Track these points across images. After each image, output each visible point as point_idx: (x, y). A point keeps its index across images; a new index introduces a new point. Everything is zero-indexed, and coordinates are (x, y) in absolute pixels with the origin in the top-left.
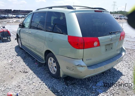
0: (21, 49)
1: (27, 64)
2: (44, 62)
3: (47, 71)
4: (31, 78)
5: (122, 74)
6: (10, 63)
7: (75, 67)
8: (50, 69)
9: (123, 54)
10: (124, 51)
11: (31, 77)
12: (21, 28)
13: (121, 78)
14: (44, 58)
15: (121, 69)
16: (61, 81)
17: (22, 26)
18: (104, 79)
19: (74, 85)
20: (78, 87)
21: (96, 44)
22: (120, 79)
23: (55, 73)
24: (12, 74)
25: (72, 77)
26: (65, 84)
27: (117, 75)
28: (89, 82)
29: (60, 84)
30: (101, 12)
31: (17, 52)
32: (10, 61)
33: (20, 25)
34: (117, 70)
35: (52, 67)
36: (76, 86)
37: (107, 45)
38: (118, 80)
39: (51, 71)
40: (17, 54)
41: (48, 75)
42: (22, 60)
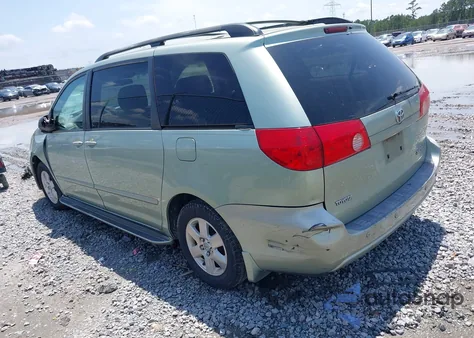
0: (60, 208)
1: (102, 259)
2: (170, 241)
3: (186, 270)
4: (135, 307)
5: (441, 229)
6: (36, 269)
7: (304, 234)
8: (199, 262)
9: (435, 160)
10: (437, 150)
11: (134, 303)
12: (49, 135)
13: (443, 242)
14: (166, 225)
15: (432, 214)
16: (250, 294)
17: (51, 125)
18: (391, 258)
19: (302, 299)
20: (316, 305)
21: (357, 142)
22: (441, 248)
23: (222, 271)
24: (60, 308)
25: (284, 274)
26: (266, 304)
27: (427, 235)
28: (346, 279)
29: (249, 305)
30: (344, 29)
31: (48, 225)
32: (34, 262)
33: (42, 124)
34: (422, 219)
35: (205, 253)
36: (307, 301)
37: (387, 140)
38: (439, 252)
39: (204, 268)
40: (50, 231)
41: (194, 284)
42: (79, 249)
